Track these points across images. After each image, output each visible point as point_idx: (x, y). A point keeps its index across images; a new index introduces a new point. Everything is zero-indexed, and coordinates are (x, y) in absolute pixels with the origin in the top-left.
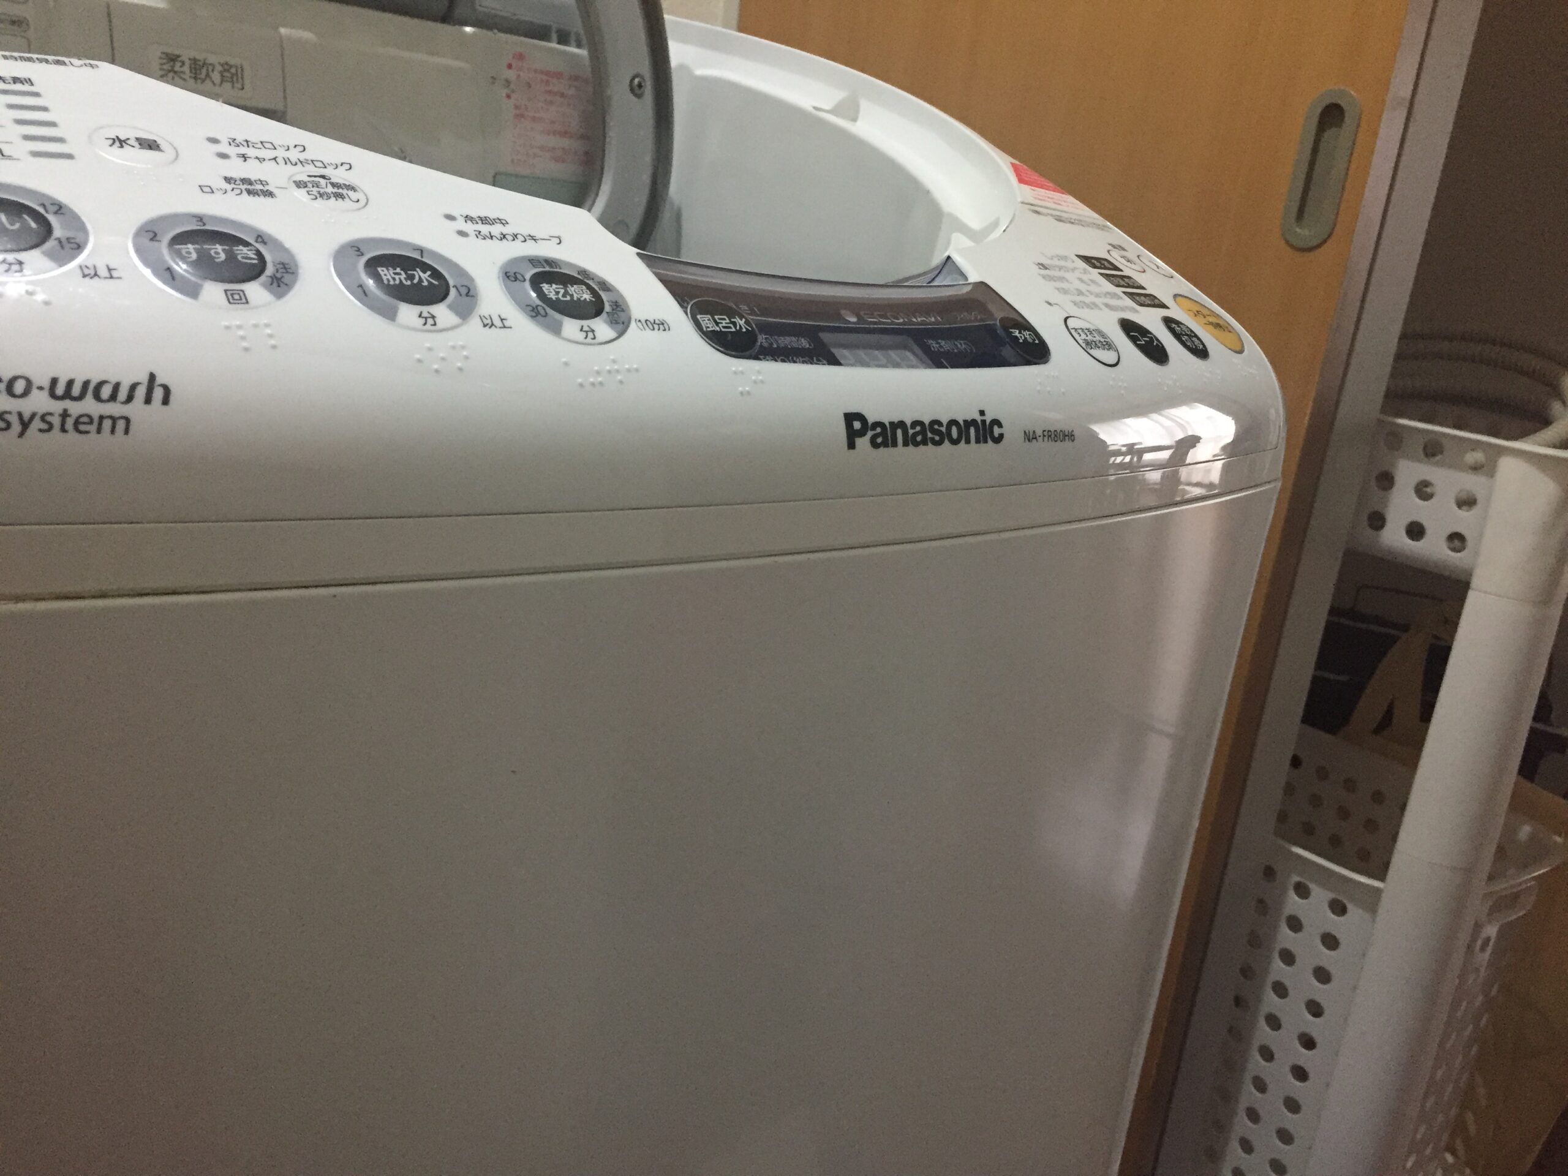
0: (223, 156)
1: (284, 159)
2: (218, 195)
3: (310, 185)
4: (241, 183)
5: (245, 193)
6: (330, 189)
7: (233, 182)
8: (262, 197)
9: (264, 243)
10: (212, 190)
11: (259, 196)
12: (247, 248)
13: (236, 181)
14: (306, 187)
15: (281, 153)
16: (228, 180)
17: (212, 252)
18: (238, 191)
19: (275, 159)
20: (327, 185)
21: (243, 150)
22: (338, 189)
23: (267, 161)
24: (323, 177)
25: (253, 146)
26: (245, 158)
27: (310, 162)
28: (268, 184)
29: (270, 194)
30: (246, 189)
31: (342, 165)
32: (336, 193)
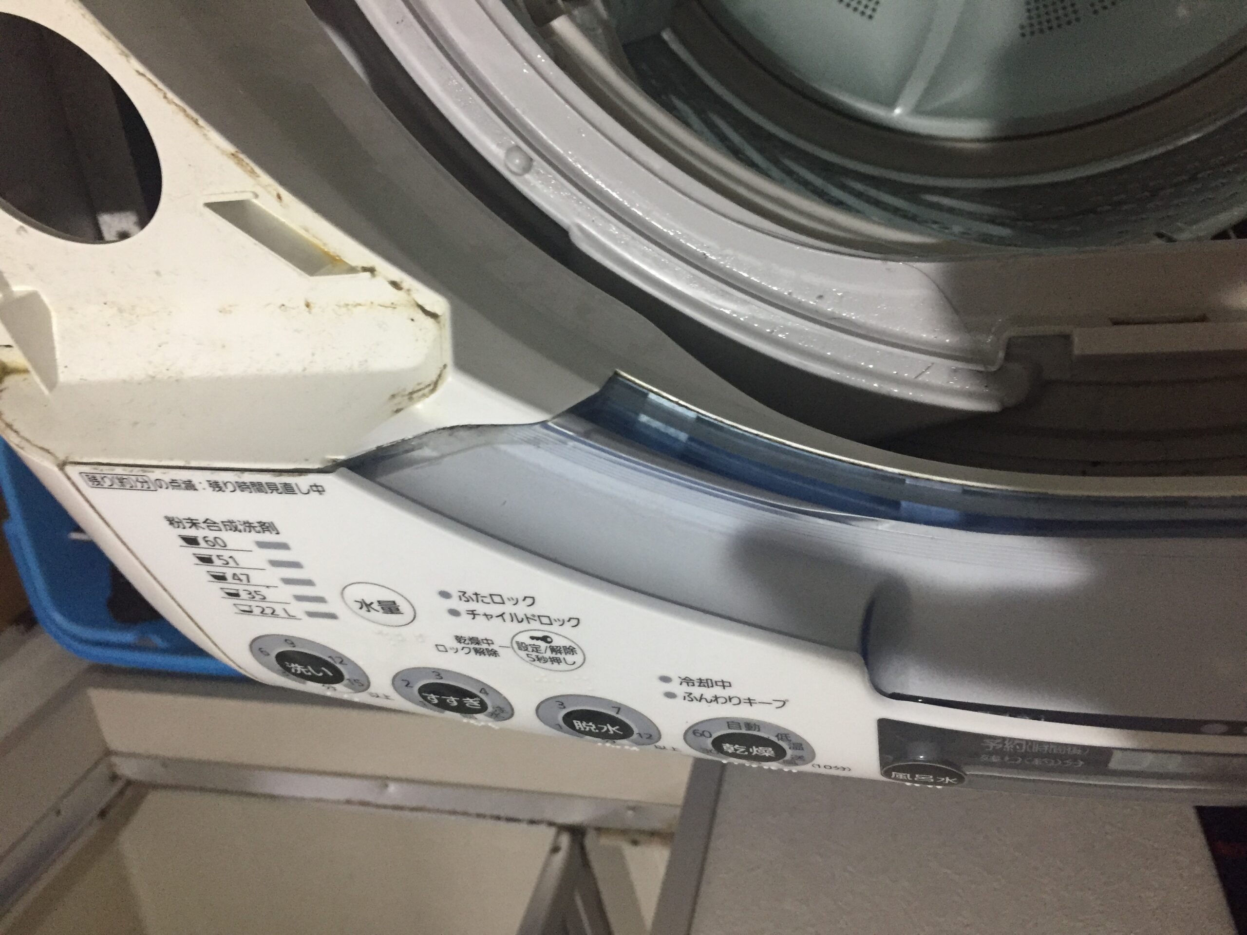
0: (454, 613)
1: (511, 614)
2: (451, 653)
3: (530, 649)
4: (470, 642)
5: (473, 652)
6: (549, 654)
7: (463, 641)
8: (487, 656)
9: (487, 694)
10: (446, 649)
11: (485, 655)
12: (473, 700)
13: (465, 640)
14: (527, 650)
15: (508, 608)
16: (459, 639)
17: (448, 701)
18: (466, 650)
19: (501, 615)
20: (546, 650)
21: (472, 605)
22: (556, 654)
23: (494, 619)
24: (544, 639)
25: (482, 601)
26: (474, 615)
27: (536, 618)
28: (493, 643)
29: (494, 653)
30: (474, 648)
31: (569, 621)
32: (553, 658)
